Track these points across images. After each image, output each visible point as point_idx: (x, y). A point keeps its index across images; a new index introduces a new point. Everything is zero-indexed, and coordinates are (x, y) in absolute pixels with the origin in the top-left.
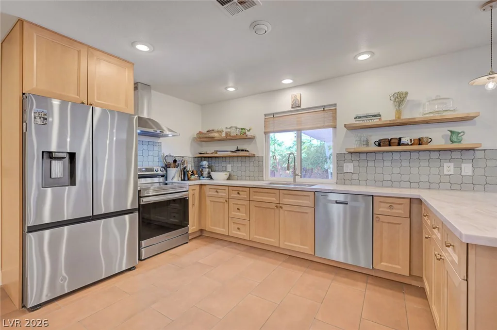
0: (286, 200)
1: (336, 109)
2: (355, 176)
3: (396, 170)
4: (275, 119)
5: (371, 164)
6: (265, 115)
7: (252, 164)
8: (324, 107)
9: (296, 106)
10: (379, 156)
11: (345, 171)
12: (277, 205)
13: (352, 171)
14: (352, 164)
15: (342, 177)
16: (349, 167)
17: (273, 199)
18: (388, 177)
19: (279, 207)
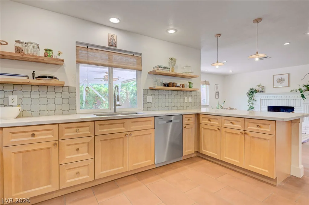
0: (133, 127)
1: (141, 57)
2: (153, 105)
3: (170, 101)
4: (89, 50)
5: (160, 97)
6: (77, 43)
7: (59, 95)
8: (133, 53)
9: (112, 44)
10: (164, 92)
11: (148, 102)
12: (127, 133)
13: (151, 102)
14: (151, 97)
15: (147, 106)
16: (150, 99)
17: (122, 129)
18: (167, 105)
19: (128, 134)
